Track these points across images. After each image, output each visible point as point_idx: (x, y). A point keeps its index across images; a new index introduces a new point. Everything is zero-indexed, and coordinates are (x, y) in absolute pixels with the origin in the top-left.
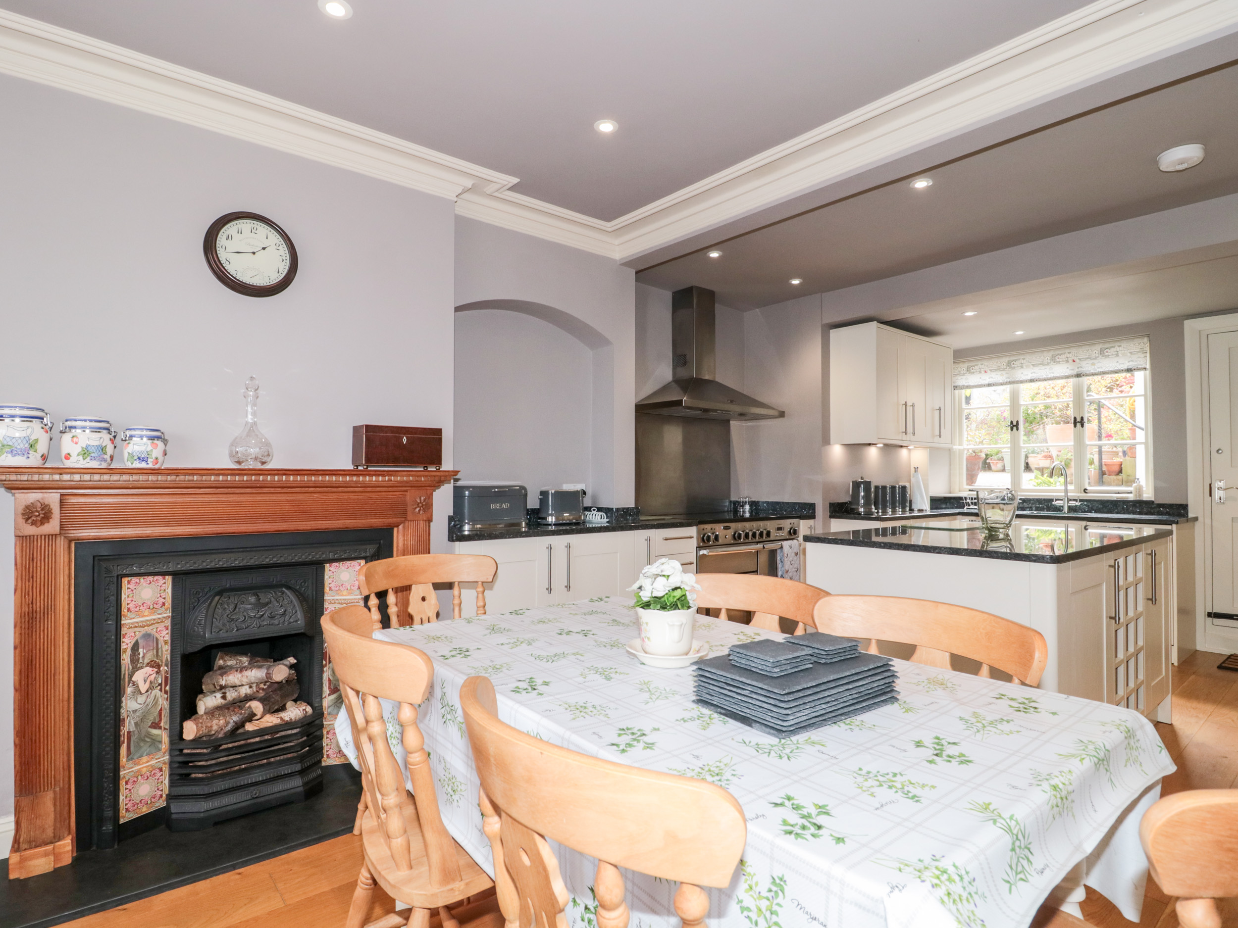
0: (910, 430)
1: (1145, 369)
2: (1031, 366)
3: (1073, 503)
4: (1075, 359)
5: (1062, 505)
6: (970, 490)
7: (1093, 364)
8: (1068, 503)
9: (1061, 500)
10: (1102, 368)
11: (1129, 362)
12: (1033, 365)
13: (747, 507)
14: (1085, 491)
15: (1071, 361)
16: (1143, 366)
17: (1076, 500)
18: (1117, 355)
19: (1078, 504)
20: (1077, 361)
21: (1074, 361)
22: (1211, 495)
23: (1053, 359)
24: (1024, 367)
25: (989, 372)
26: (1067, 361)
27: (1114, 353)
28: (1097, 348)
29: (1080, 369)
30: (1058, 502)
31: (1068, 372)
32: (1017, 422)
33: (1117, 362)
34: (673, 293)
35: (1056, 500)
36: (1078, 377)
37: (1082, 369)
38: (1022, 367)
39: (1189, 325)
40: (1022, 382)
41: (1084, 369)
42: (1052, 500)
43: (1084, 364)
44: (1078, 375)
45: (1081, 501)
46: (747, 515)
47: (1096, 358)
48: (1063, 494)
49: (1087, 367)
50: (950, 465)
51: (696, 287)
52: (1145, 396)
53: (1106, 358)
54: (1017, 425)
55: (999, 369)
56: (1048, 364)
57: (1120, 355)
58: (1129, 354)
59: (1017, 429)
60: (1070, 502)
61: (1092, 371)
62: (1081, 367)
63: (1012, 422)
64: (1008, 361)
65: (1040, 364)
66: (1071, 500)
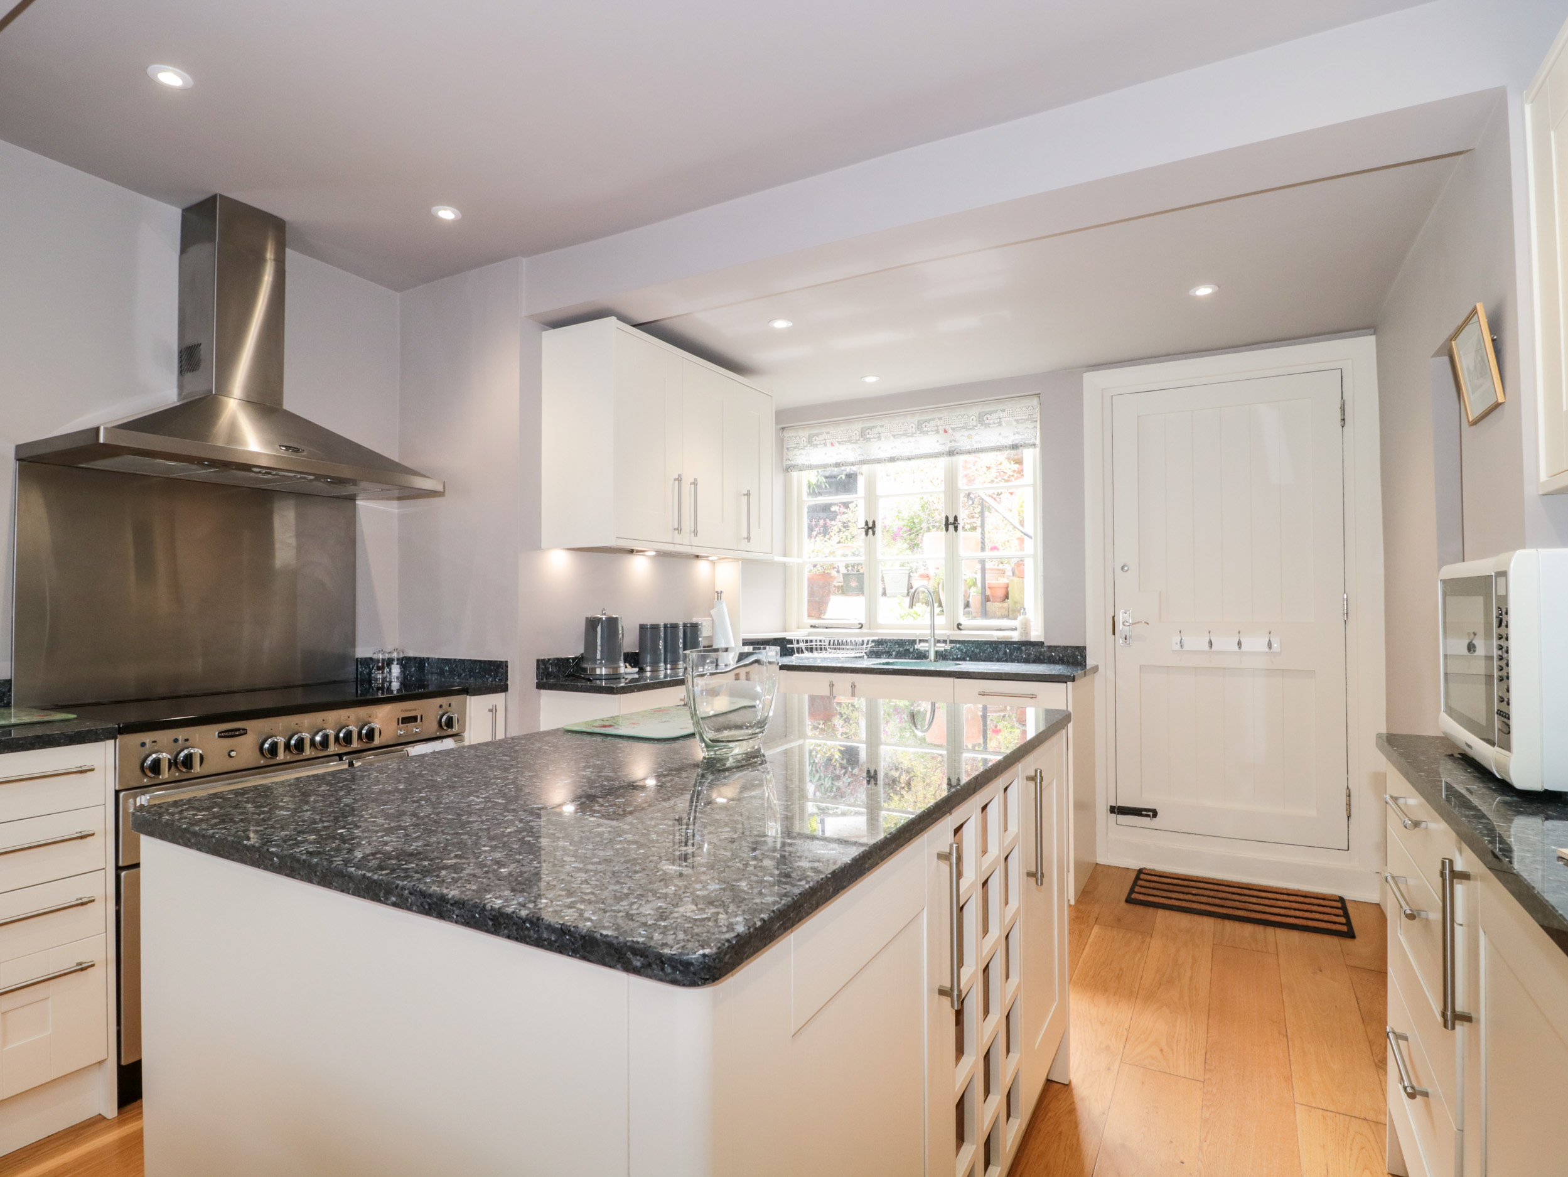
0: (687, 524)
1: (1034, 445)
2: (892, 438)
3: (941, 647)
4: (947, 427)
5: (927, 649)
6: (812, 626)
7: (970, 437)
8: (935, 645)
9: (926, 641)
10: (980, 442)
11: (1014, 434)
12: (894, 436)
13: (396, 670)
14: (959, 626)
15: (942, 432)
16: (1032, 441)
17: (945, 641)
18: (1000, 424)
19: (948, 647)
20: (950, 431)
21: (946, 431)
22: (1114, 634)
23: (919, 427)
24: (883, 439)
25: (837, 445)
26: (937, 432)
27: (996, 421)
28: (976, 411)
29: (953, 444)
30: (922, 644)
31: (938, 448)
32: (874, 522)
33: (1000, 434)
34: (184, 210)
35: (921, 641)
36: (950, 455)
37: (956, 444)
38: (879, 438)
39: (1091, 380)
40: (879, 461)
41: (959, 444)
42: (913, 642)
43: (957, 435)
44: (951, 453)
45: (952, 642)
46: (395, 686)
47: (973, 428)
48: (929, 632)
49: (963, 441)
50: (785, 587)
51: (221, 195)
52: (1034, 485)
53: (986, 427)
54: (873, 528)
55: (849, 441)
56: (912, 435)
57: (1004, 424)
58: (1014, 423)
59: (874, 534)
60: (938, 645)
61: (968, 447)
62: (955, 441)
63: (867, 523)
64: (862, 428)
65: (903, 435)
66: (939, 641)
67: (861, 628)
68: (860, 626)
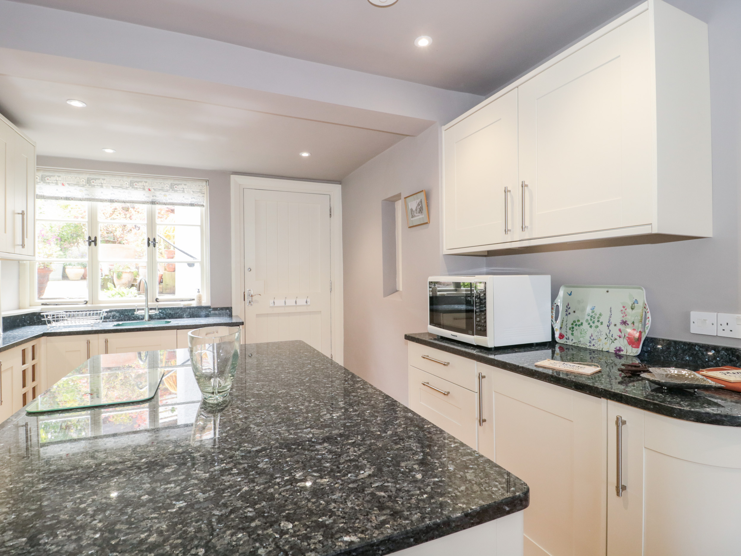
1: (203, 206)
2: (111, 188)
3: (152, 312)
4: (151, 188)
5: (144, 314)
6: (43, 304)
7: (165, 195)
8: (148, 312)
9: (143, 309)
10: (172, 199)
11: (192, 198)
12: (113, 187)
14: (157, 300)
15: (147, 190)
16: (202, 203)
17: (155, 309)
18: (183, 192)
19: (157, 312)
20: (152, 190)
21: (149, 190)
22: (244, 300)
23: (132, 184)
24: (104, 187)
25: (67, 185)
26: (144, 189)
27: (181, 190)
28: (169, 182)
29: (154, 198)
30: (139, 312)
31: (144, 199)
32: (96, 238)
33: (184, 197)
35: (138, 310)
36: (152, 204)
37: (156, 198)
38: (102, 186)
39: (234, 178)
40: (102, 201)
41: (158, 198)
42: (134, 310)
43: (158, 193)
44: (153, 203)
45: (159, 309)
47: (167, 191)
48: (144, 304)
49: (160, 197)
52: (201, 226)
53: (175, 192)
54: (95, 241)
55: (77, 184)
56: (127, 188)
57: (186, 192)
58: (192, 192)
59: (96, 245)
60: (150, 311)
61: (164, 201)
62: (156, 196)
63: (90, 238)
64: (88, 178)
65: (120, 187)
66: (151, 309)
67: (86, 304)
68: (85, 302)
